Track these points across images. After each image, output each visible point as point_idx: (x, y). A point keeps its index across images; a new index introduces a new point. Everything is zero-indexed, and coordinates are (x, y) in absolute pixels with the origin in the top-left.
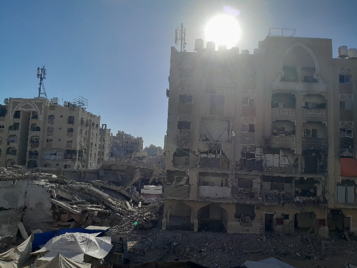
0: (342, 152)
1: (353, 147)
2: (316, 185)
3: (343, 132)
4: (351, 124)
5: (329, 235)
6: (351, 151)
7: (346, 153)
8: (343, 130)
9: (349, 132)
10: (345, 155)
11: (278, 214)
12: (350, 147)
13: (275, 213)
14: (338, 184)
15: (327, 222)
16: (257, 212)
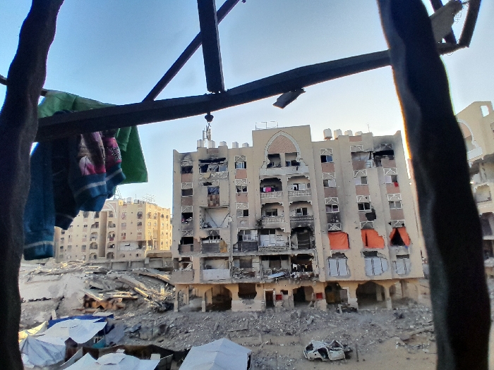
0: (329, 227)
1: (340, 221)
2: (310, 260)
3: (329, 208)
4: (336, 200)
5: (328, 307)
6: (339, 226)
7: (334, 227)
8: (330, 206)
9: (335, 207)
10: (333, 229)
11: (277, 290)
12: (337, 221)
13: (274, 289)
14: (329, 258)
15: (324, 296)
16: (257, 290)
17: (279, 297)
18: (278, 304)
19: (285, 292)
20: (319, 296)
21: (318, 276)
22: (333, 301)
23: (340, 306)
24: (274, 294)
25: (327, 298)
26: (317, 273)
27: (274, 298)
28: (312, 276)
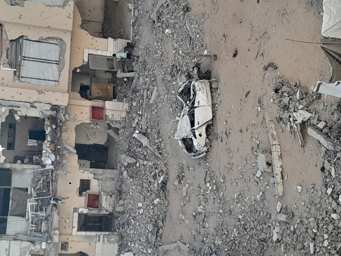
15: (98, 103)
16: (73, 249)
17: (93, 201)
18: (106, 204)
19: (85, 185)
20: (97, 113)
21: (55, 108)
22: (110, 88)
23: (120, 74)
24: (85, 211)
25: (105, 99)
26: (48, 107)
27: (95, 212)
28: (53, 119)
